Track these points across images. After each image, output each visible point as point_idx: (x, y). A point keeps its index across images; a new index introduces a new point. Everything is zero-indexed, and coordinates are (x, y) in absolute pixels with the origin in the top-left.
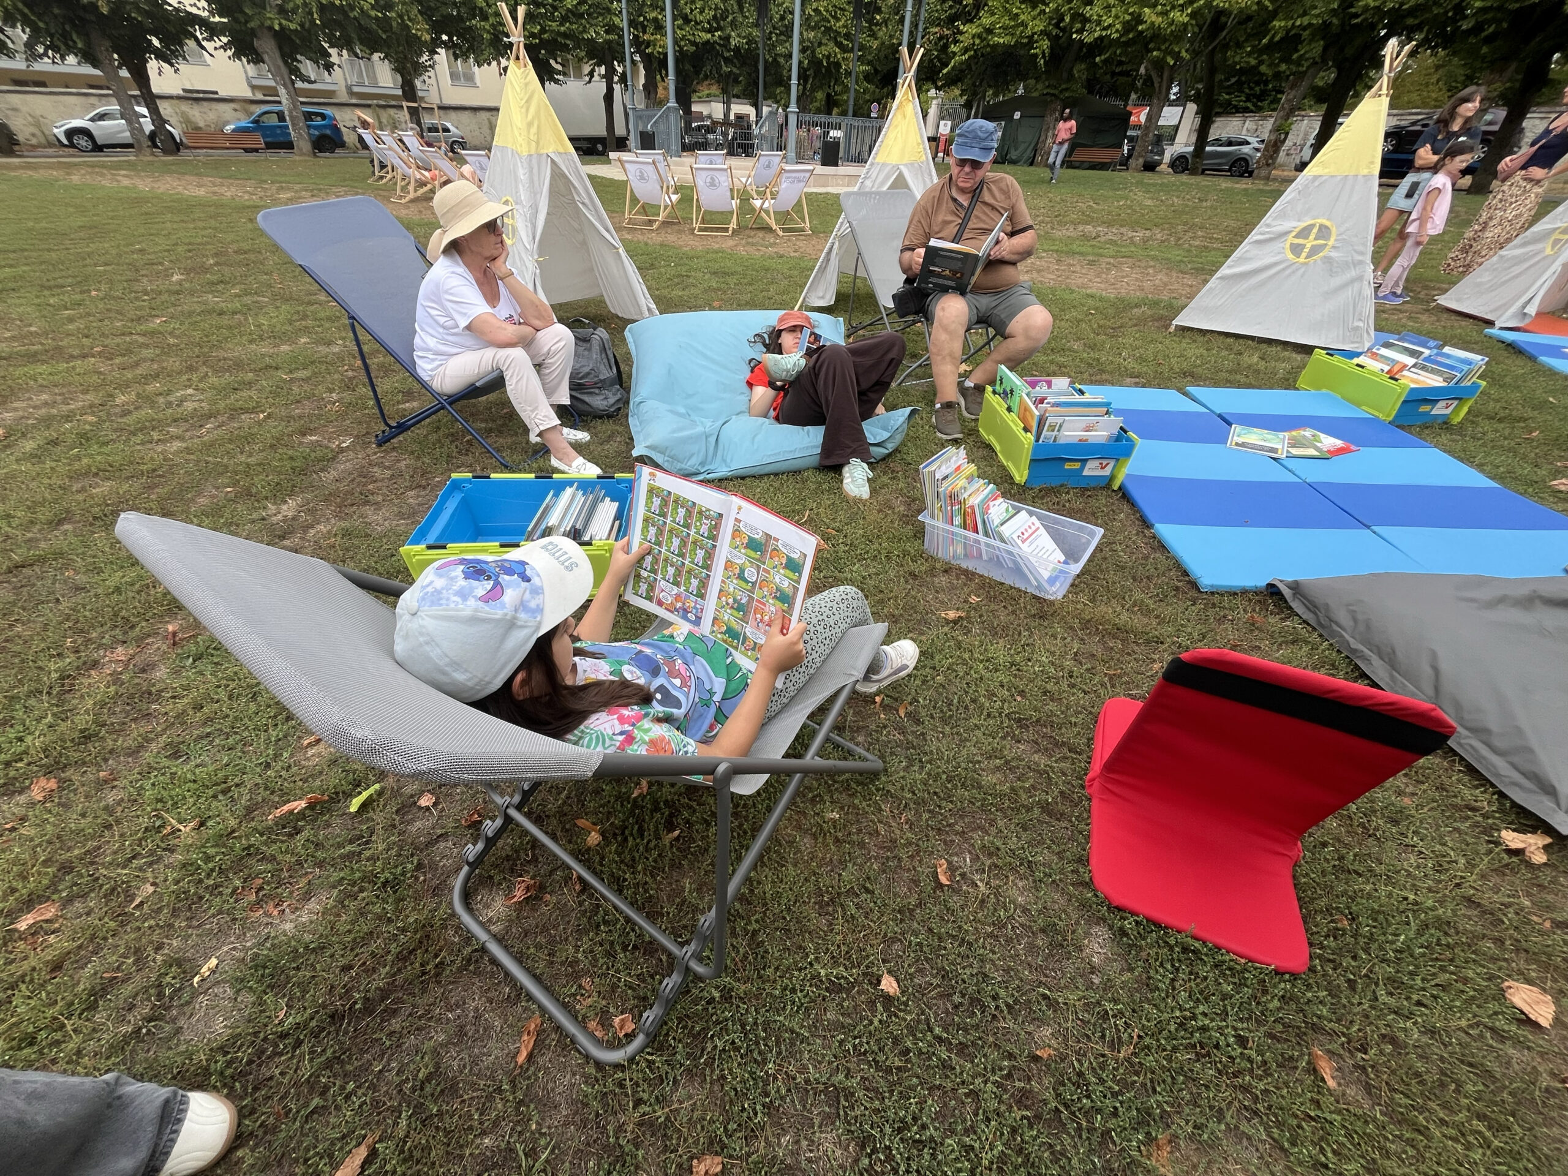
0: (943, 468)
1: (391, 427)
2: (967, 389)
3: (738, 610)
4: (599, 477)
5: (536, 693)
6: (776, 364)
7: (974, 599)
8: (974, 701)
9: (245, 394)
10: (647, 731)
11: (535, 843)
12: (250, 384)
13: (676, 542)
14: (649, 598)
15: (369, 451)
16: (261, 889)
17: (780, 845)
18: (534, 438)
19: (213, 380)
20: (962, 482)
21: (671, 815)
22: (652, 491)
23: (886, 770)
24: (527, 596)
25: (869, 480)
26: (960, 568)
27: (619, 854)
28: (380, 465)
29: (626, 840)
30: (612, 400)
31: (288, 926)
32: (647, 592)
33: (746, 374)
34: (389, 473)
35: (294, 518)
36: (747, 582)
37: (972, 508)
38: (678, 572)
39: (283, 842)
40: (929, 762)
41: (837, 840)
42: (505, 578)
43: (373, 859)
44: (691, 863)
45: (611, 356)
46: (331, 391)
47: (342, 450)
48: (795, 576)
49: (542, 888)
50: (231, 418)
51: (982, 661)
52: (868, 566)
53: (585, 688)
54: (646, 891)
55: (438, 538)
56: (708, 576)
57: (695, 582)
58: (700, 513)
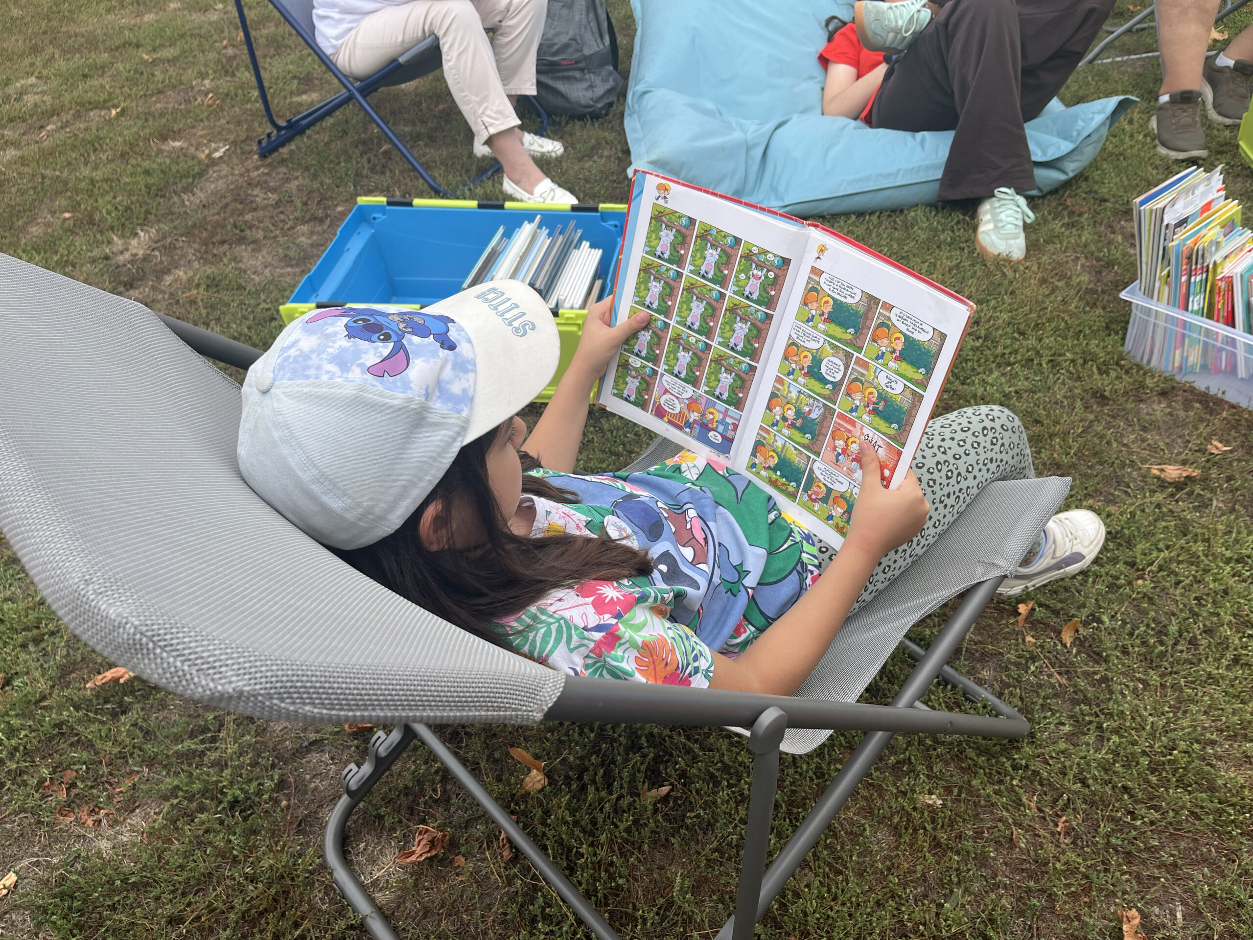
0: (1179, 205)
1: (279, 128)
2: (1222, 70)
3: (802, 430)
4: (574, 209)
5: (459, 544)
6: (879, 17)
7: (1217, 447)
8: (1208, 631)
9: (95, 82)
10: (639, 628)
11: (446, 775)
12: (102, 69)
13: (698, 309)
14: (642, 404)
15: (249, 164)
16: (73, 785)
17: (835, 836)
18: (480, 149)
19: (61, 64)
20: (1213, 233)
21: (657, 760)
22: (659, 218)
23: (1032, 735)
24: (448, 373)
25: (1026, 227)
26: (1192, 390)
27: (573, 812)
28: (262, 185)
29: (583, 789)
30: (600, 90)
31: (104, 845)
32: (639, 392)
33: (820, 43)
34: (273, 197)
35: (146, 258)
36: (823, 380)
37: (1229, 281)
38: (698, 360)
39: (103, 723)
40: (1116, 731)
41: (936, 844)
42: (413, 341)
43: (220, 764)
44: (685, 842)
45: (603, 16)
46: (203, 76)
47: (213, 162)
48: (918, 374)
49: (453, 845)
50: (78, 116)
51: (1228, 561)
52: (1015, 376)
53: (543, 544)
54: (612, 877)
55: (335, 295)
56: (753, 369)
57: (726, 379)
58: (748, 257)
